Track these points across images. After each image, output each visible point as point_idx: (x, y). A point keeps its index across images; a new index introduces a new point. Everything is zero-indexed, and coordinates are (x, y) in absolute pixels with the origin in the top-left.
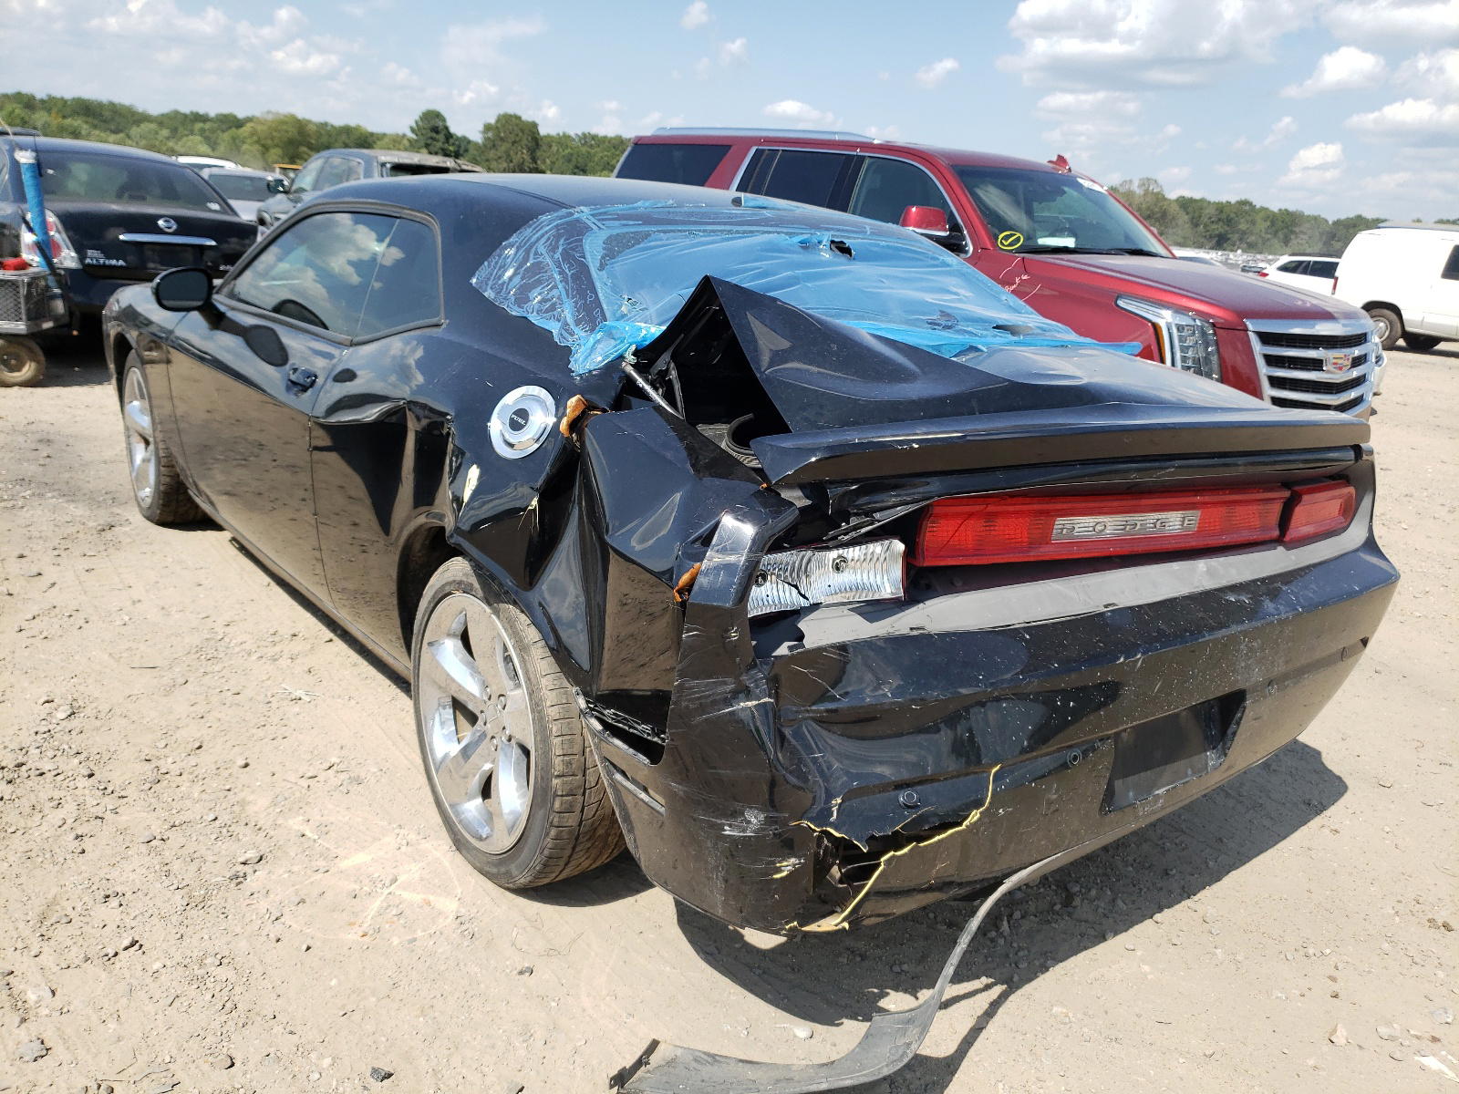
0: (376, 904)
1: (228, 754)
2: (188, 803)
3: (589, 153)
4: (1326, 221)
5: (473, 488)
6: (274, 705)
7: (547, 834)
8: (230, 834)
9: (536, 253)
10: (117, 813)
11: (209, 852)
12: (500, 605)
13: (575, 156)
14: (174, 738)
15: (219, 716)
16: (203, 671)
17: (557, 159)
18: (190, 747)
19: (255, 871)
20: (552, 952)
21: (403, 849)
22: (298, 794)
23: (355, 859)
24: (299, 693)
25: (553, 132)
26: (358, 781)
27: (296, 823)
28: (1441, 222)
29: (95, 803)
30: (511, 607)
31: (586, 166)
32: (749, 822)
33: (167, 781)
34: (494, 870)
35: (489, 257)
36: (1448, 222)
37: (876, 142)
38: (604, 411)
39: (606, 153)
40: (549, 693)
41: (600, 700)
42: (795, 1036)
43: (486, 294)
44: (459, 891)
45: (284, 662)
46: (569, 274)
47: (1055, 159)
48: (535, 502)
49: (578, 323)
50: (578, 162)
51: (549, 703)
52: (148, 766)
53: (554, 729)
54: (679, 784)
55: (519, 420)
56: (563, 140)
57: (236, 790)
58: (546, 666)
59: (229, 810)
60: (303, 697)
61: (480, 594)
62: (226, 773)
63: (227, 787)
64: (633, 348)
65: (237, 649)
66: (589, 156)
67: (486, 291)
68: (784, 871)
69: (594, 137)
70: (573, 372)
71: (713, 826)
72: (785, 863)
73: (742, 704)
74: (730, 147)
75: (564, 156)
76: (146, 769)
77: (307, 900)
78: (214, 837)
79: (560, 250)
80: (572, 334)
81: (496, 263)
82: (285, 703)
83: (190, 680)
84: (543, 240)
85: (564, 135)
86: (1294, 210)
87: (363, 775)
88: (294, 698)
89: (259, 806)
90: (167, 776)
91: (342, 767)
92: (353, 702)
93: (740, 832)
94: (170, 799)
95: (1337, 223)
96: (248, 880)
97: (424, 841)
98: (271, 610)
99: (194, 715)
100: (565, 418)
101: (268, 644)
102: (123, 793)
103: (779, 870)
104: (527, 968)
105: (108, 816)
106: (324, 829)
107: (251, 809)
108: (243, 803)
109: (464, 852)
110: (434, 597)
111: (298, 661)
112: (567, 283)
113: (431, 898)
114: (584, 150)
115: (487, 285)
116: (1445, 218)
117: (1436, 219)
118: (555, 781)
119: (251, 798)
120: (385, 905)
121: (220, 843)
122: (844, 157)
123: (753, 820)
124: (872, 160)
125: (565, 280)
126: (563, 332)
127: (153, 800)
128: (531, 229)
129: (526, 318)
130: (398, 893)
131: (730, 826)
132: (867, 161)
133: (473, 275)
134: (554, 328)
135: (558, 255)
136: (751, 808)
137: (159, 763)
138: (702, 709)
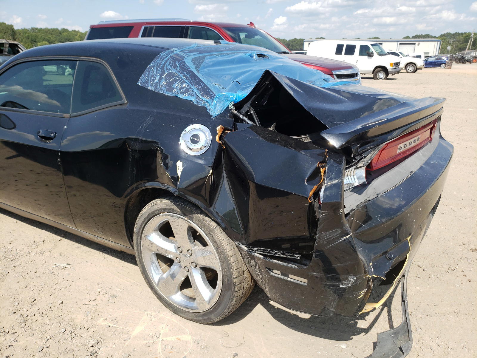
0: (159, 347)
1: (50, 300)
2: (47, 327)
3: (36, 35)
4: (287, 40)
5: (182, 170)
6: (55, 272)
7: (232, 301)
8: (76, 335)
9: (167, 69)
10: (17, 341)
11: (72, 346)
12: (193, 215)
13: (30, 36)
14: (20, 299)
15: (34, 284)
16: (13, 266)
17: (23, 38)
18: (30, 301)
19: (99, 349)
20: (240, 344)
21: (153, 319)
22: (94, 309)
23: (137, 330)
24: (64, 265)
25: (20, 28)
26: (115, 296)
27: (101, 322)
28: (317, 38)
29: (4, 339)
30: (200, 215)
31: (36, 40)
32: (350, 281)
33: (30, 320)
34: (200, 318)
35: (143, 73)
36: (319, 38)
37: (191, 21)
38: (231, 130)
39: (43, 35)
40: (227, 246)
41: (251, 245)
42: (343, 348)
43: (149, 88)
44: (188, 330)
45: (47, 254)
46: (188, 76)
47: (249, 23)
48: (211, 172)
49: (203, 96)
50: (32, 38)
51: (227, 251)
52: (17, 316)
53: (232, 260)
54: (318, 273)
55: (195, 139)
56: (25, 31)
57: (65, 315)
58: (223, 236)
59: (68, 325)
60: (66, 267)
61: (179, 211)
62: (55, 308)
63: (61, 315)
64: (233, 103)
65: (22, 253)
66: (37, 37)
67: (148, 87)
68: (361, 295)
69: (37, 29)
70: (212, 116)
71: (333, 286)
72: (362, 292)
73: (344, 238)
74: (133, 27)
75: (26, 37)
76: (17, 317)
77: (130, 354)
78: (70, 339)
79: (178, 66)
80: (202, 100)
81: (149, 75)
82: (60, 271)
83: (10, 271)
84: (168, 63)
85: (24, 29)
86: (277, 38)
87: (115, 293)
88: (63, 268)
89: (79, 318)
90: (28, 318)
91: (104, 292)
92: (89, 263)
93: (347, 285)
94: (38, 328)
95: (289, 41)
96: (99, 354)
97: (159, 314)
98: (25, 233)
99: (22, 287)
100: (217, 136)
101: (34, 247)
102: (13, 331)
103: (360, 295)
104: (235, 354)
105: (14, 343)
106: (116, 321)
107: (77, 321)
108: (72, 320)
109: (180, 314)
110: (147, 217)
111: (52, 252)
112: (189, 79)
113: (179, 337)
114: (34, 34)
115: (148, 84)
116: (318, 37)
117: (316, 38)
118: (234, 280)
119: (74, 316)
120: (163, 346)
121: (75, 341)
122: (181, 27)
123: (352, 280)
124: (192, 28)
125: (187, 78)
126: (197, 100)
127: (30, 330)
128: (159, 59)
129: (176, 96)
130: (165, 339)
131: (342, 284)
132: (190, 28)
133: (138, 80)
134: (193, 99)
135: (178, 69)
136: (351, 276)
137: (21, 312)
138: (329, 243)
